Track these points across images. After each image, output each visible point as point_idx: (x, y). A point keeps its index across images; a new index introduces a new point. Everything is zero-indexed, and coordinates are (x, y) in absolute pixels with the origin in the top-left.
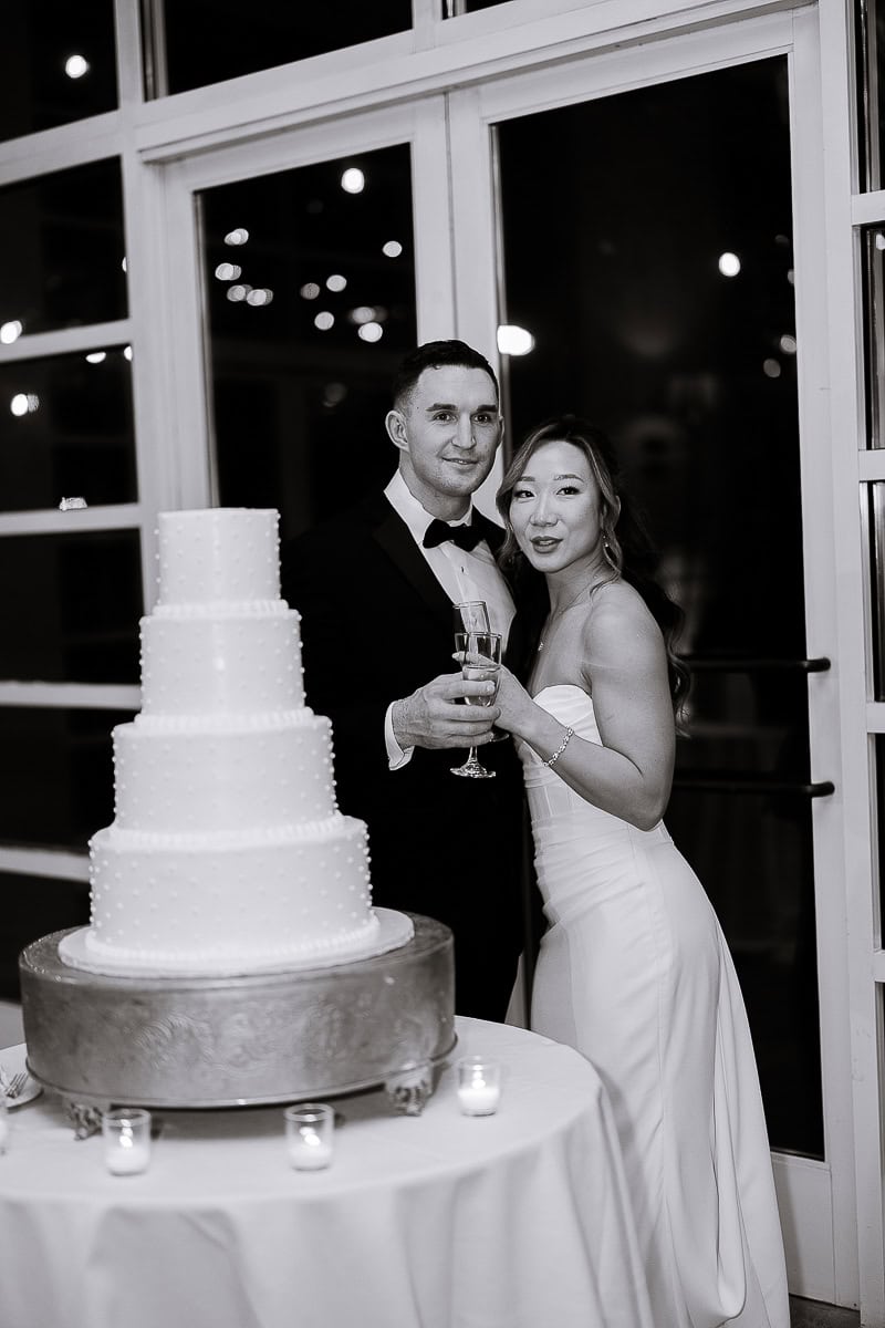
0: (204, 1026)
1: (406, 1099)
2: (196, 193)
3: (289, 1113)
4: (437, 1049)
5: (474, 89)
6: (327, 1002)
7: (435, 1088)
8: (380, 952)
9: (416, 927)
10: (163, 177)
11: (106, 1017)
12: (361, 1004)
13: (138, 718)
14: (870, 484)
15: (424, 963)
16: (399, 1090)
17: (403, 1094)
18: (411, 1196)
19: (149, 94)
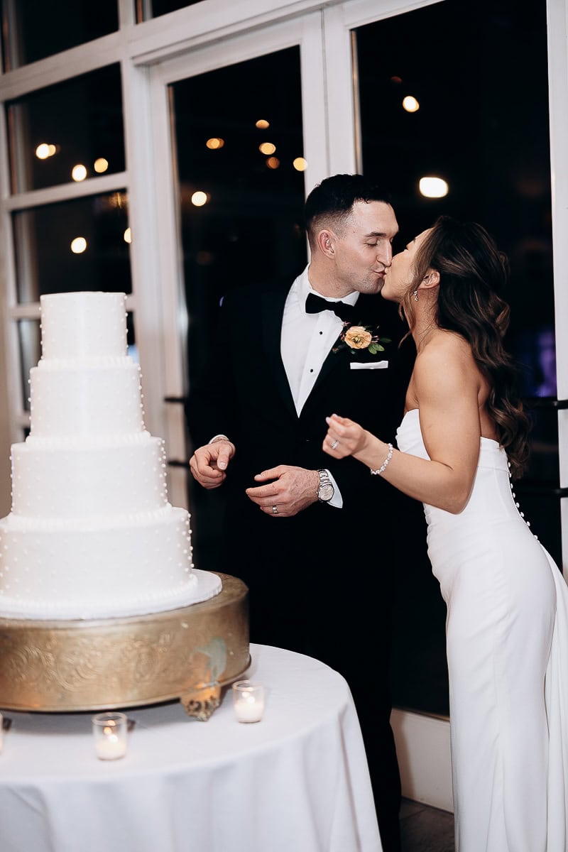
0: (50, 655)
1: (198, 709)
2: (169, 85)
3: (96, 719)
4: (224, 674)
6: (136, 640)
7: (221, 703)
8: (185, 605)
12: (162, 641)
13: (31, 435)
15: (214, 614)
16: (192, 703)
17: (196, 706)
18: (176, 780)
19: (138, 19)
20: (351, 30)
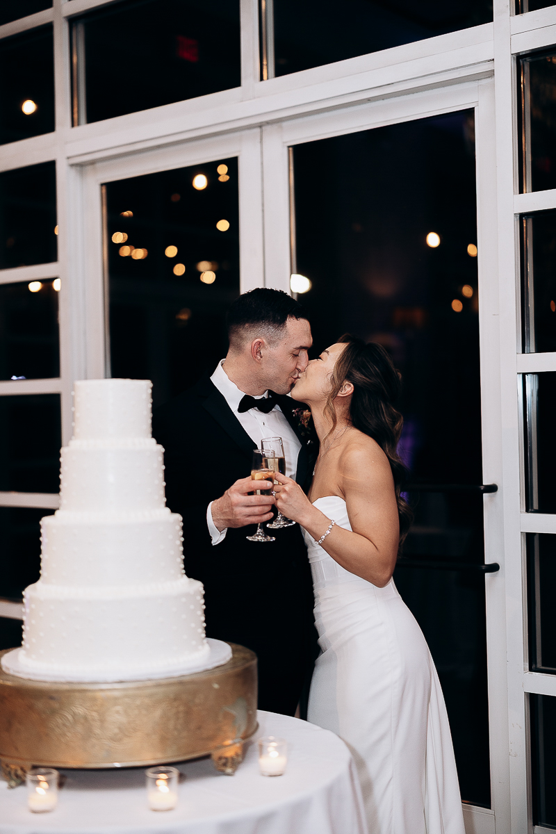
0: (95, 714)
1: (225, 765)
2: (102, 185)
3: (149, 773)
4: (246, 731)
5: (279, 124)
6: (175, 699)
7: (243, 756)
8: (210, 667)
9: (234, 651)
10: (82, 174)
11: (31, 708)
12: (197, 701)
13: (57, 513)
14: (524, 375)
15: (238, 675)
16: (220, 758)
17: (223, 761)
19: (75, 123)
20: (289, 147)
